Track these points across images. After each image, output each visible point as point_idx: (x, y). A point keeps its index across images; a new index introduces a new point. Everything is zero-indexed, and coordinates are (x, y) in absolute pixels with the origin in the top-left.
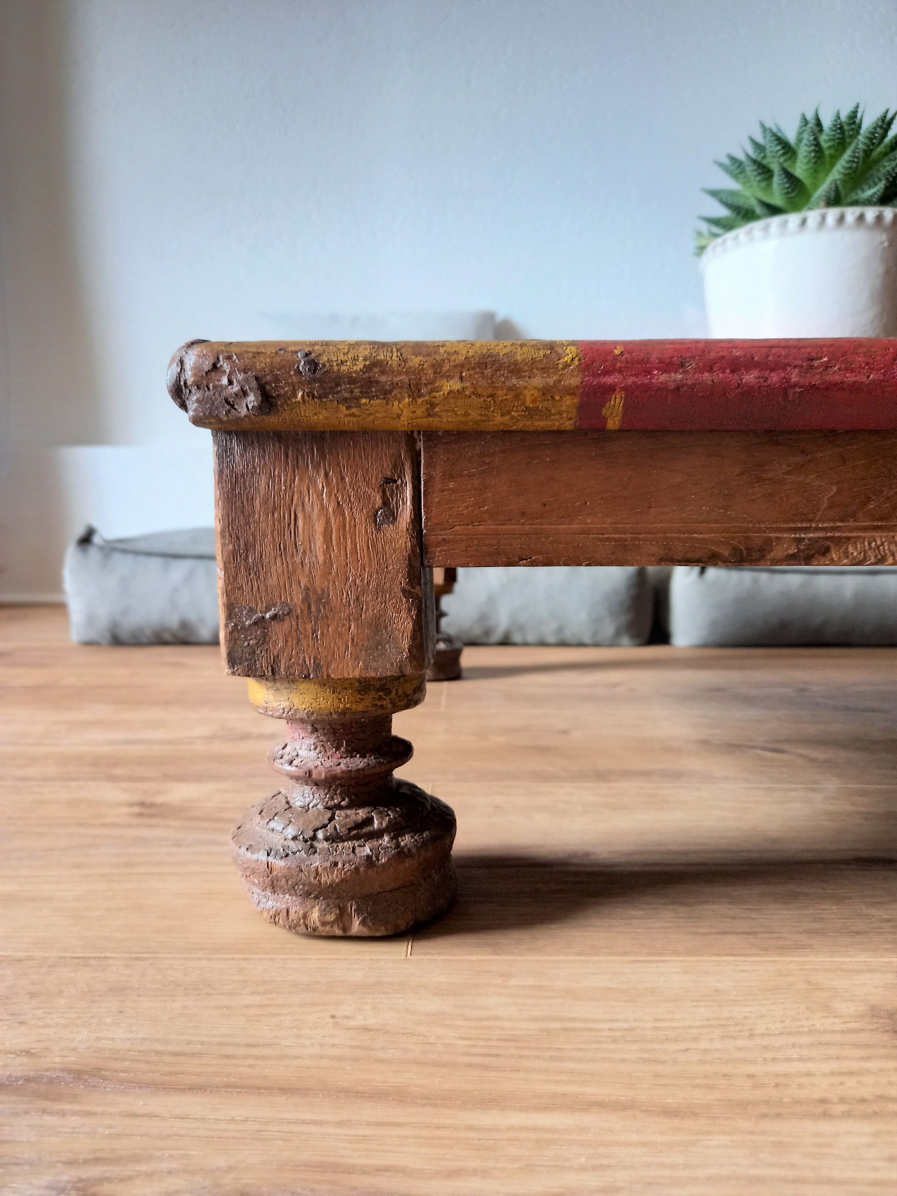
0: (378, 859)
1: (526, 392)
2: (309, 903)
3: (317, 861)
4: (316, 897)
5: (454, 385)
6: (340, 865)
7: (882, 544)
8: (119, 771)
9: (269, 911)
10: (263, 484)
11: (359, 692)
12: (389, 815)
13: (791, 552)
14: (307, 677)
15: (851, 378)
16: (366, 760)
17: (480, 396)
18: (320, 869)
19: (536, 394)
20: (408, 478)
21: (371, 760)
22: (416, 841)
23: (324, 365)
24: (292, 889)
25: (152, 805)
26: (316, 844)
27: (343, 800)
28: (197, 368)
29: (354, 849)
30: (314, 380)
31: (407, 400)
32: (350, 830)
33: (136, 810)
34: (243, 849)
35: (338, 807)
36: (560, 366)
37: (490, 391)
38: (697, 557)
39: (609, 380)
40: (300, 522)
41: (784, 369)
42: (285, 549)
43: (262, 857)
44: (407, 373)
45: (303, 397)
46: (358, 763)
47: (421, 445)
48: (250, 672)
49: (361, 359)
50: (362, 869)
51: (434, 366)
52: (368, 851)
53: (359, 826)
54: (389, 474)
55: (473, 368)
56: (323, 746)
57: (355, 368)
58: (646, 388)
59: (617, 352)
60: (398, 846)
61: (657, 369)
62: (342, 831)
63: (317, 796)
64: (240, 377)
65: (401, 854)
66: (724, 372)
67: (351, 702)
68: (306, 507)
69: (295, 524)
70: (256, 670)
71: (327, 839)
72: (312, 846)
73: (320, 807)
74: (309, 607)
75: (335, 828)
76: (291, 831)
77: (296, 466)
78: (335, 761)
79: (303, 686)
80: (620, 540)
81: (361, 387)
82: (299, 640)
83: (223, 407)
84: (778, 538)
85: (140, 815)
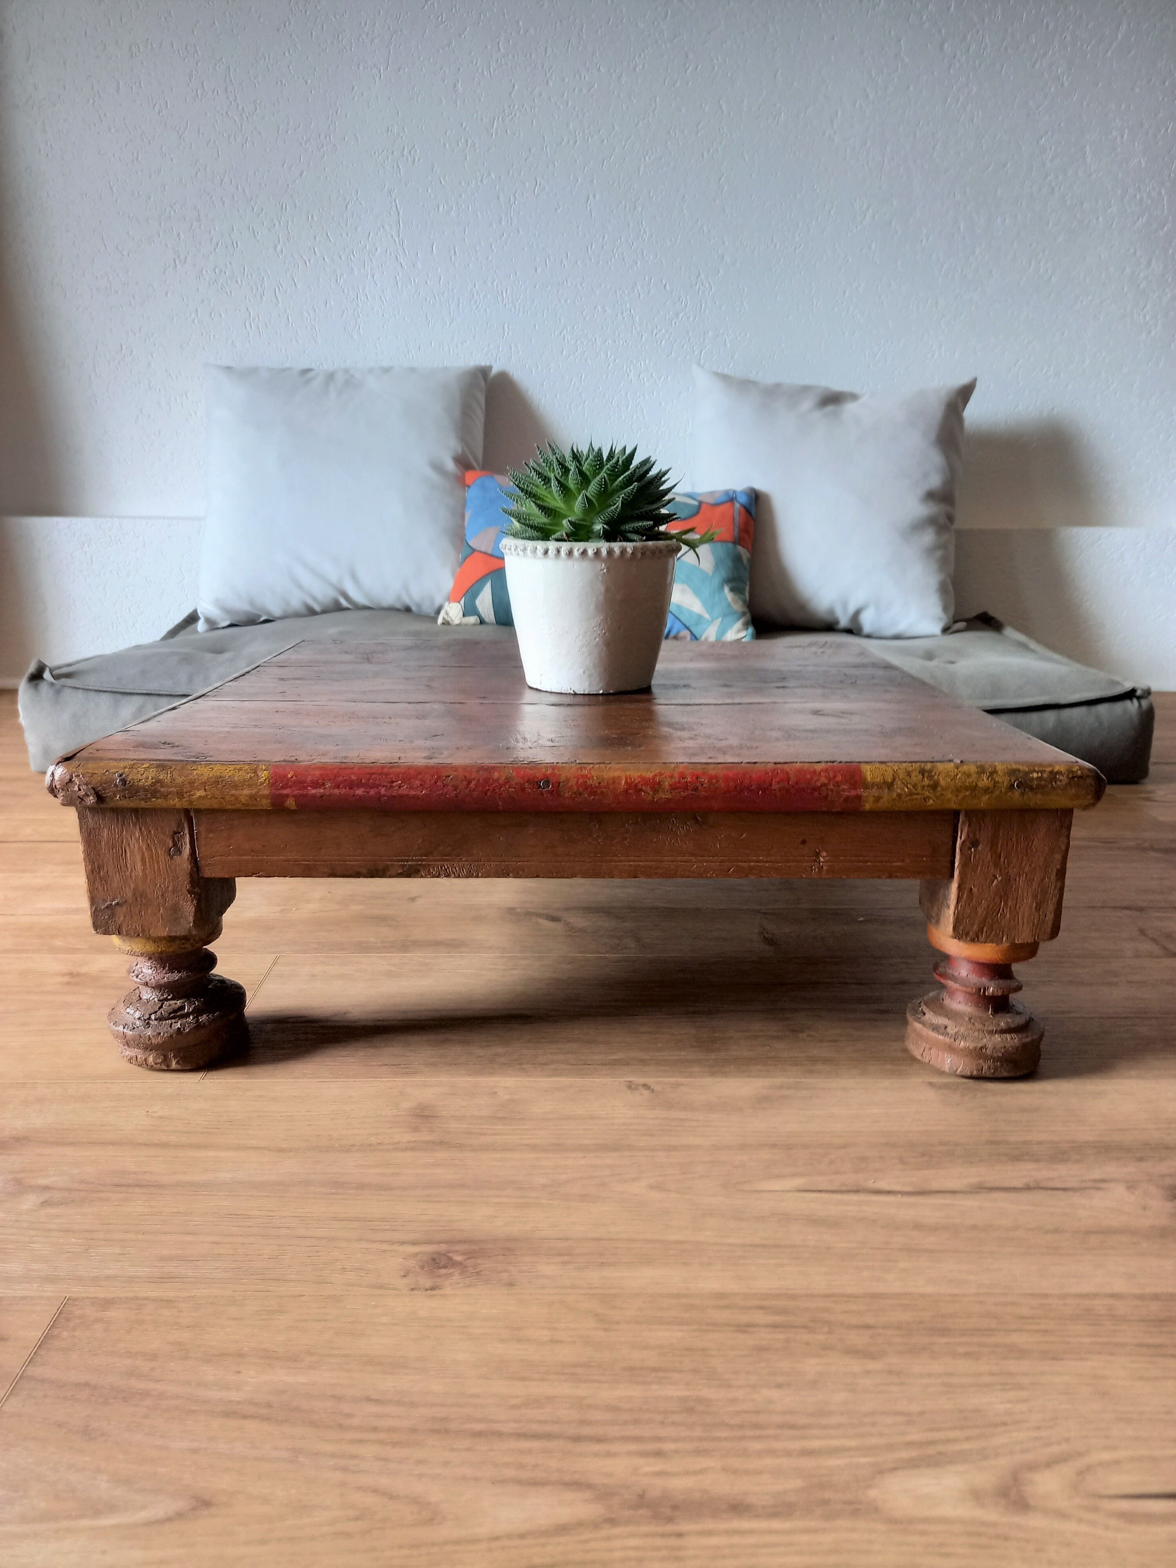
0: (184, 1030)
1: (240, 797)
2: (147, 1053)
3: (149, 1032)
4: (151, 1050)
5: (201, 793)
6: (162, 1034)
7: (448, 868)
8: (58, 943)
9: (127, 1056)
10: (105, 835)
11: (170, 942)
12: (195, 1004)
13: (399, 872)
14: (138, 935)
15: (412, 793)
16: (180, 974)
17: (217, 798)
18: (151, 1036)
19: (246, 798)
20: (187, 831)
21: (183, 974)
22: (209, 1018)
23: (130, 782)
24: (138, 1046)
25: (78, 975)
26: (151, 1022)
27: (169, 995)
28: (61, 780)
29: (171, 1024)
30: (125, 790)
31: (177, 800)
32: (170, 1014)
33: (66, 979)
34: (112, 1024)
35: (166, 999)
36: (259, 784)
37: (222, 796)
38: (349, 874)
39: (285, 792)
40: (128, 854)
41: (377, 788)
42: (121, 868)
43: (121, 1028)
44: (175, 787)
45: (120, 797)
46: (176, 976)
47: (192, 814)
48: (106, 932)
49: (150, 778)
50: (174, 1036)
51: (190, 783)
52: (179, 1026)
53: (175, 1011)
54: (176, 829)
55: (212, 785)
56: (155, 967)
57: (147, 783)
58: (306, 796)
59: (289, 776)
60: (197, 1021)
61: (310, 786)
62: (166, 1015)
63: (154, 994)
64: (85, 787)
65: (199, 1026)
66: (345, 789)
67: (165, 947)
68: (131, 846)
69: (125, 855)
70: (110, 931)
71: (156, 1019)
72: (148, 1023)
73: (156, 999)
74: (136, 898)
75: (162, 1013)
76: (138, 1014)
77: (123, 824)
78: (162, 976)
79: (137, 940)
80: (306, 865)
81: (151, 793)
82: (132, 916)
83: (77, 800)
84: (392, 865)
85: (68, 984)
